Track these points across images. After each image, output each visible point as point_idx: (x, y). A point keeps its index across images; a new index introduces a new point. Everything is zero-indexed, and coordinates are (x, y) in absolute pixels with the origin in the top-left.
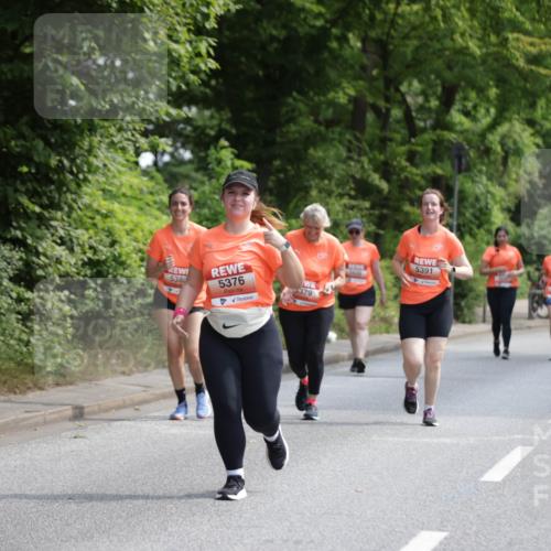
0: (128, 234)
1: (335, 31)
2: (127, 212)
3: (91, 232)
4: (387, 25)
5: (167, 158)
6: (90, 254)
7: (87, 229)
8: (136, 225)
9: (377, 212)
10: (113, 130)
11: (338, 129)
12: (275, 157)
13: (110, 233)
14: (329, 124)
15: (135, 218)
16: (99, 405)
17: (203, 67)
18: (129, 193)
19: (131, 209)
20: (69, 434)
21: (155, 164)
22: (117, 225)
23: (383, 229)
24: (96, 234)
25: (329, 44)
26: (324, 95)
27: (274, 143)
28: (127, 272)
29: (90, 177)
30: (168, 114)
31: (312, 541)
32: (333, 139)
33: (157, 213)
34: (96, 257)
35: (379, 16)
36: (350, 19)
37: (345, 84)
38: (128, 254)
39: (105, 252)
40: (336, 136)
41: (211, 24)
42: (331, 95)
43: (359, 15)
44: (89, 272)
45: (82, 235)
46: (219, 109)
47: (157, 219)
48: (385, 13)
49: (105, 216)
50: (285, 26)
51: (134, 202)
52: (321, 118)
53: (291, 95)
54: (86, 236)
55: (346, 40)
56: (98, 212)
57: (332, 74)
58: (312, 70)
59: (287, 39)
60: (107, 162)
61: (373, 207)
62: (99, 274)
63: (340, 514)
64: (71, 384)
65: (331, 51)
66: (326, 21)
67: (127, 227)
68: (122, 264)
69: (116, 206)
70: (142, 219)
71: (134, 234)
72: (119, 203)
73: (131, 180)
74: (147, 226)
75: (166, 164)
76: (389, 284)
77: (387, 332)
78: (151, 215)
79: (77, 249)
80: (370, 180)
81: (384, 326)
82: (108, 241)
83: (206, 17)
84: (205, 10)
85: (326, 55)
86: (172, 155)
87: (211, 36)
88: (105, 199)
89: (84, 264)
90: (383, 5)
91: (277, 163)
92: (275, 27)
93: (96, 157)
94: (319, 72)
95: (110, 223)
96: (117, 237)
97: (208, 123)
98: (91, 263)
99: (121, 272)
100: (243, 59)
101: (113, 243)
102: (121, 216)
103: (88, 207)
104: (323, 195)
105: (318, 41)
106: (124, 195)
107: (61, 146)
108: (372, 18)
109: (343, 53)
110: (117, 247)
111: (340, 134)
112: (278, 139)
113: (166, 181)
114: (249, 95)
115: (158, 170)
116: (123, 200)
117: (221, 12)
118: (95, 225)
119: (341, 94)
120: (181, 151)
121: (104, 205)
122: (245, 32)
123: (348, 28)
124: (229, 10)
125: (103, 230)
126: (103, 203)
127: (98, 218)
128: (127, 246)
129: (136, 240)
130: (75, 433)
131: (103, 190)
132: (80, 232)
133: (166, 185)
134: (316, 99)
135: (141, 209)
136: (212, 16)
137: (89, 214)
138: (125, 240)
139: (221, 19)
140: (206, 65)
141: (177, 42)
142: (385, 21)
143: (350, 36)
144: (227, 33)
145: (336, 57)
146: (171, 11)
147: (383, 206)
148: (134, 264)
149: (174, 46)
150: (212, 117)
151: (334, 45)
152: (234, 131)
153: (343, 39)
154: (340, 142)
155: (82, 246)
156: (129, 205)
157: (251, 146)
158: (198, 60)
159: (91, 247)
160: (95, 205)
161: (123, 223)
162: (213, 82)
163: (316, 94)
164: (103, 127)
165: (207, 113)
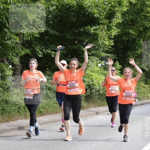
0: (95, 79)
1: (138, 39)
2: (95, 75)
3: (88, 79)
4: (148, 38)
5: (104, 64)
6: (88, 83)
7: (87, 78)
8: (97, 77)
9: (146, 75)
10: (92, 59)
11: (138, 58)
12: (125, 64)
13: (92, 79)
14: (136, 57)
15: (97, 76)
16: (90, 114)
17: (111, 45)
18: (96, 71)
19: (96, 74)
20: (83, 119)
21: (101, 65)
22: (93, 78)
23: (147, 78)
24: (89, 79)
25: (136, 41)
26: (135, 52)
27: (125, 61)
28: (95, 87)
29: (88, 68)
30: (104, 55)
31: (132, 141)
32: (137, 60)
33: (102, 75)
34: (89, 84)
35: (146, 36)
36: (141, 37)
37: (139, 49)
38: (95, 83)
39: (91, 83)
40: (138, 60)
41: (113, 37)
42: (137, 52)
43: (142, 36)
44: (88, 87)
45: (86, 80)
46: (114, 54)
47: (101, 76)
48: (147, 35)
49: (91, 76)
50: (127, 38)
51: (97, 73)
52: (135, 56)
53: (128, 52)
54: (87, 80)
55: (140, 41)
56: (89, 75)
57: (137, 47)
58: (133, 46)
59: (128, 40)
60: (91, 65)
61: (145, 74)
62: (90, 87)
63: (138, 136)
64: (84, 109)
65: (137, 43)
66: (136, 37)
67: (95, 78)
68: (94, 85)
69: (93, 74)
70: (98, 76)
71: (97, 79)
72: (94, 73)
73: (97, 69)
74: (99, 78)
75: (104, 65)
76: (149, 90)
77: (148, 99)
78: (100, 76)
79: (85, 82)
80: (145, 69)
81: (147, 98)
82: (91, 81)
83: (111, 36)
84: (111, 34)
85: (136, 43)
86: (105, 64)
87: (112, 40)
88: (91, 72)
89: (87, 85)
90: (147, 34)
91: (126, 65)
92: (126, 38)
93: (89, 64)
94: (134, 47)
95: (92, 77)
96: (93, 80)
97: (112, 57)
98: (88, 85)
99: (94, 87)
100: (119, 44)
101: (92, 81)
102: (94, 76)
103: (88, 74)
104: (135, 72)
105: (134, 41)
106: (95, 71)
107: (82, 62)
108: (145, 36)
109: (139, 43)
110: (93, 82)
111: (139, 59)
112: (126, 60)
113: (104, 69)
114: (120, 51)
115: (102, 66)
116: (95, 72)
117: (114, 35)
118: (89, 77)
119: (139, 52)
120: (106, 63)
121: (91, 73)
122: (119, 39)
123: (140, 38)
124: (116, 35)
125: (90, 78)
126: (90, 73)
127: (90, 76)
128: (95, 82)
129: (97, 81)
130: (85, 119)
131: (91, 71)
132: (86, 79)
133: (104, 70)
134: (134, 52)
135: (98, 74)
136: (113, 35)
137: (88, 75)
138: (95, 80)
139: (114, 36)
140: (111, 44)
141: (105, 41)
142: (147, 37)
143: (141, 40)
144: (116, 39)
145: (138, 44)
146: (104, 35)
147: (147, 74)
148: (97, 86)
149: (104, 42)
150: (113, 56)
151: (137, 42)
152: (117, 59)
153: (139, 40)
154: (138, 61)
155: (86, 82)
156: (96, 73)
157: (121, 62)
158: (110, 44)
159: (88, 82)
160: (89, 74)
161: (95, 77)
162: (113, 49)
163: (134, 51)
164: (90, 58)
165: (112, 55)
